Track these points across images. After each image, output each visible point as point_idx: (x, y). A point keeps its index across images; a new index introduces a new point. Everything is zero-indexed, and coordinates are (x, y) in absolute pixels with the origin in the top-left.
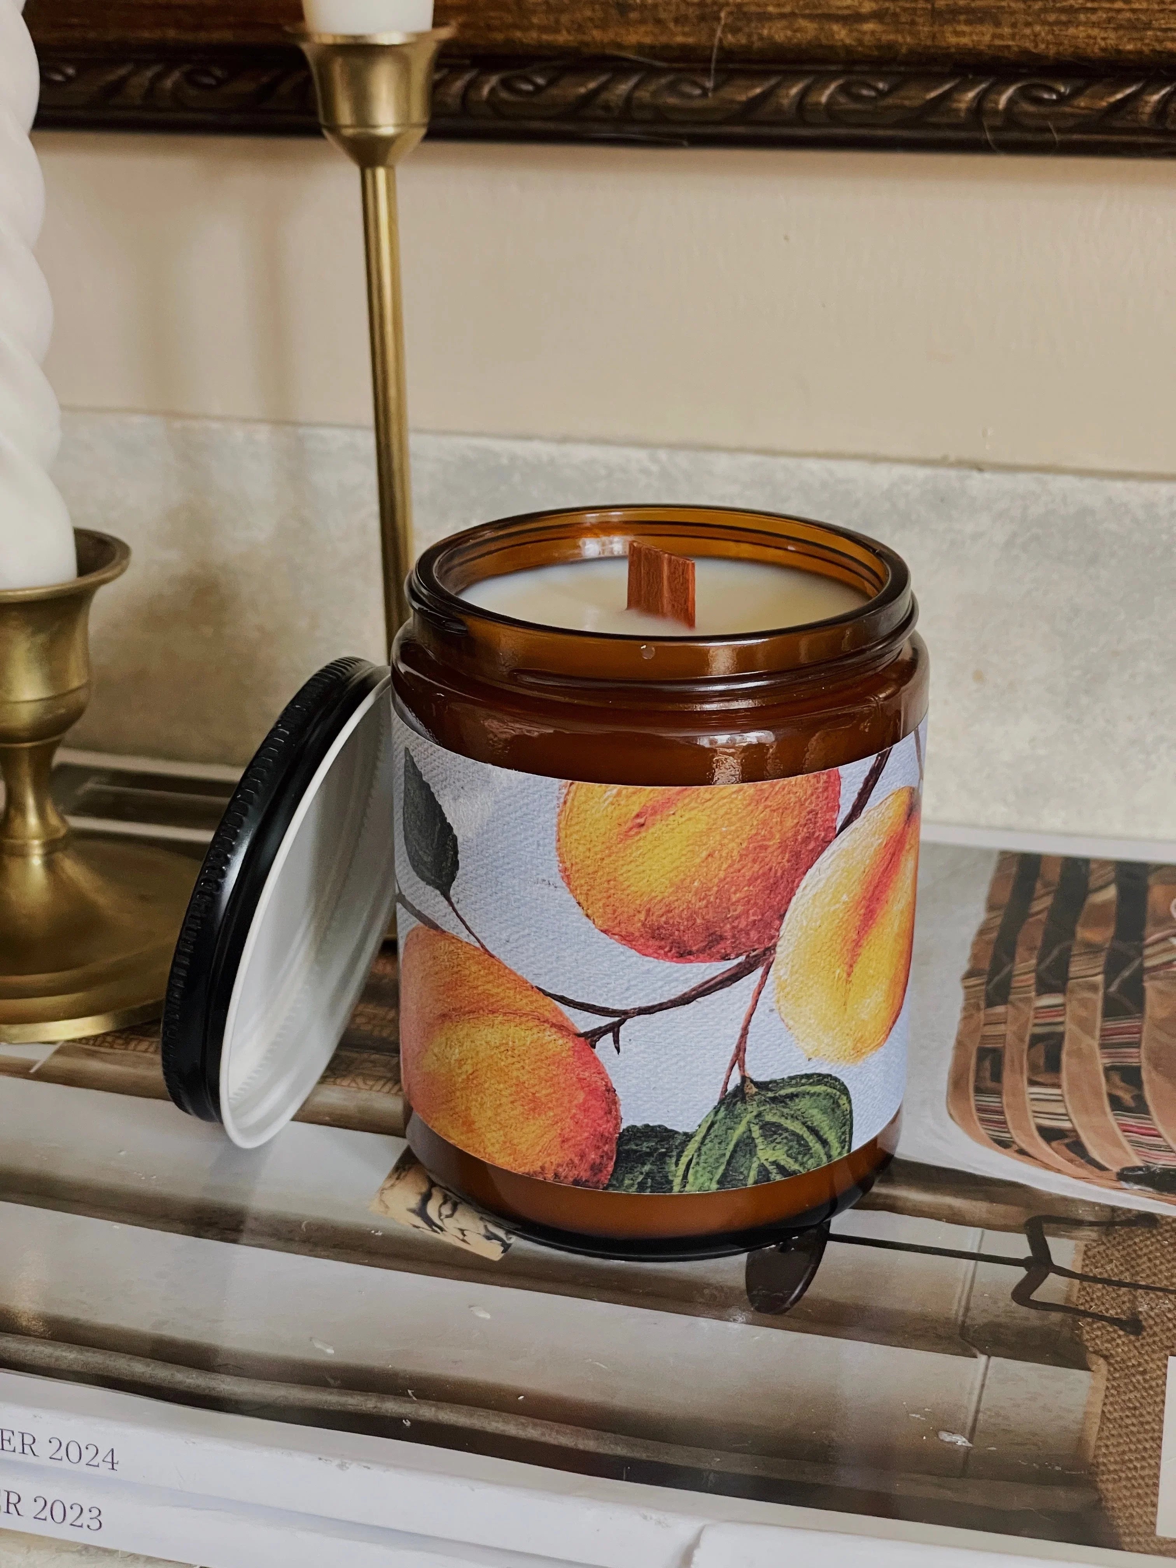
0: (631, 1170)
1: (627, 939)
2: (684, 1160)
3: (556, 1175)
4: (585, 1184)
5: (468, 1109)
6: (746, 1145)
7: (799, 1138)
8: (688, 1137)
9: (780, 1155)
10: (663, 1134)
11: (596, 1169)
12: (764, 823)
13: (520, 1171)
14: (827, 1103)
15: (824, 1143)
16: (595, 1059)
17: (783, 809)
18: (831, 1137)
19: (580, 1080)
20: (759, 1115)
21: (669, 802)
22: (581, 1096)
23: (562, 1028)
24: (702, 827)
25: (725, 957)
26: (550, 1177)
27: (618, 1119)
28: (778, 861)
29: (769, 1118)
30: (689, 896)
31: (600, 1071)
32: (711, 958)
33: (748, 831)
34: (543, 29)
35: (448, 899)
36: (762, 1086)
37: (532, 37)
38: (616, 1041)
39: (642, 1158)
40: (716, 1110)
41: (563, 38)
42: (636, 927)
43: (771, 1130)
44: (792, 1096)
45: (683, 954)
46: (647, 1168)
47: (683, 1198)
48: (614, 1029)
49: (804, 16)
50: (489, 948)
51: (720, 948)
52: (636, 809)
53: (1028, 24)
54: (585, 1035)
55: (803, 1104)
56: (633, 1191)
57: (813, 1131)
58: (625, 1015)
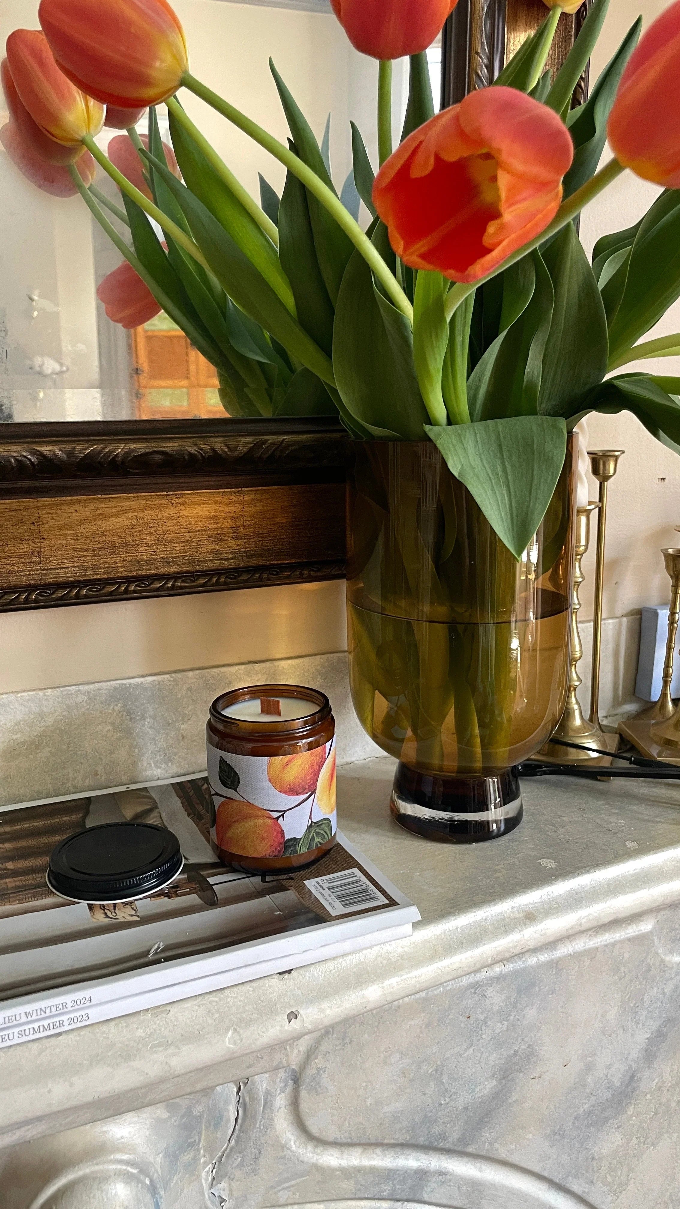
0: (288, 850)
1: (285, 793)
2: (300, 845)
3: (269, 855)
4: (277, 856)
5: (244, 844)
6: (313, 838)
7: (323, 834)
8: (301, 839)
9: (319, 840)
10: (295, 839)
11: (279, 851)
12: (313, 759)
13: (259, 857)
14: (327, 825)
15: (328, 835)
16: (278, 824)
17: (316, 756)
18: (328, 833)
19: (275, 830)
20: (315, 830)
21: (293, 758)
22: (275, 834)
23: (270, 817)
24: (300, 763)
25: (307, 793)
26: (268, 856)
27: (284, 838)
28: (316, 767)
29: (317, 831)
30: (299, 780)
31: (280, 827)
32: (304, 794)
33: (310, 762)
34: (147, 570)
35: (236, 791)
36: (315, 823)
37: (144, 573)
38: (283, 818)
39: (290, 846)
40: (306, 831)
41: (153, 572)
42: (287, 789)
43: (318, 834)
44: (321, 824)
45: (298, 794)
46: (292, 849)
47: (301, 855)
48: (283, 815)
49: (216, 560)
50: (250, 801)
51: (306, 791)
52: (286, 761)
53: (269, 557)
54: (275, 818)
55: (323, 826)
56: (288, 855)
57: (326, 832)
58: (285, 811)
